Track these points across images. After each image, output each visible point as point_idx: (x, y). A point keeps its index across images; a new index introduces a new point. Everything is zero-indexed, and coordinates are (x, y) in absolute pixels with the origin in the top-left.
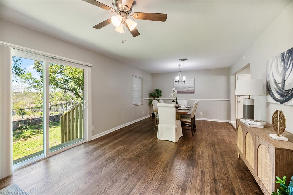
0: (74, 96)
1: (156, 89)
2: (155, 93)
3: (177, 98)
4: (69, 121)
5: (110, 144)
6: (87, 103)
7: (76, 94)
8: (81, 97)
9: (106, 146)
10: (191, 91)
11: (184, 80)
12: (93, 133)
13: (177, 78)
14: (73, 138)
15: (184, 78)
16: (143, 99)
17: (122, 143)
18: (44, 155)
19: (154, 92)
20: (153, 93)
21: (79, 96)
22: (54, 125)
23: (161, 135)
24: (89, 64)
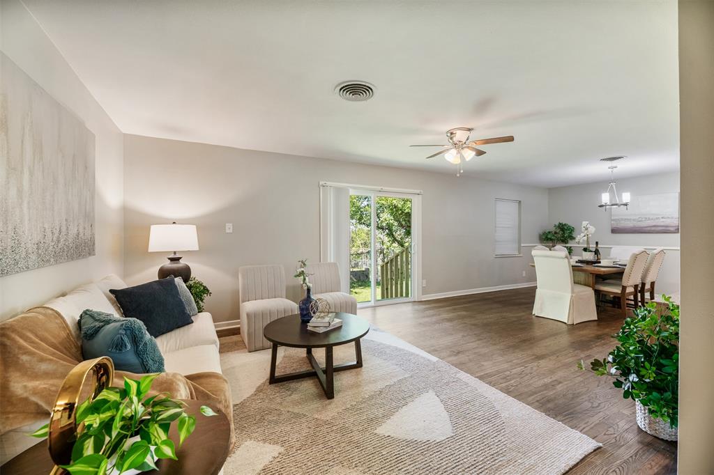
0: (386, 239)
1: (560, 224)
2: (556, 233)
3: (597, 243)
4: (391, 272)
5: (447, 308)
6: (416, 246)
7: (391, 234)
8: (397, 241)
9: (441, 309)
10: (667, 226)
11: (624, 202)
12: (425, 291)
13: (605, 198)
14: (396, 296)
15: (626, 197)
16: (522, 245)
17: (466, 309)
18: (372, 303)
19: (553, 229)
20: (549, 232)
21: (395, 240)
22: (360, 286)
23: (541, 310)
24: (418, 191)
